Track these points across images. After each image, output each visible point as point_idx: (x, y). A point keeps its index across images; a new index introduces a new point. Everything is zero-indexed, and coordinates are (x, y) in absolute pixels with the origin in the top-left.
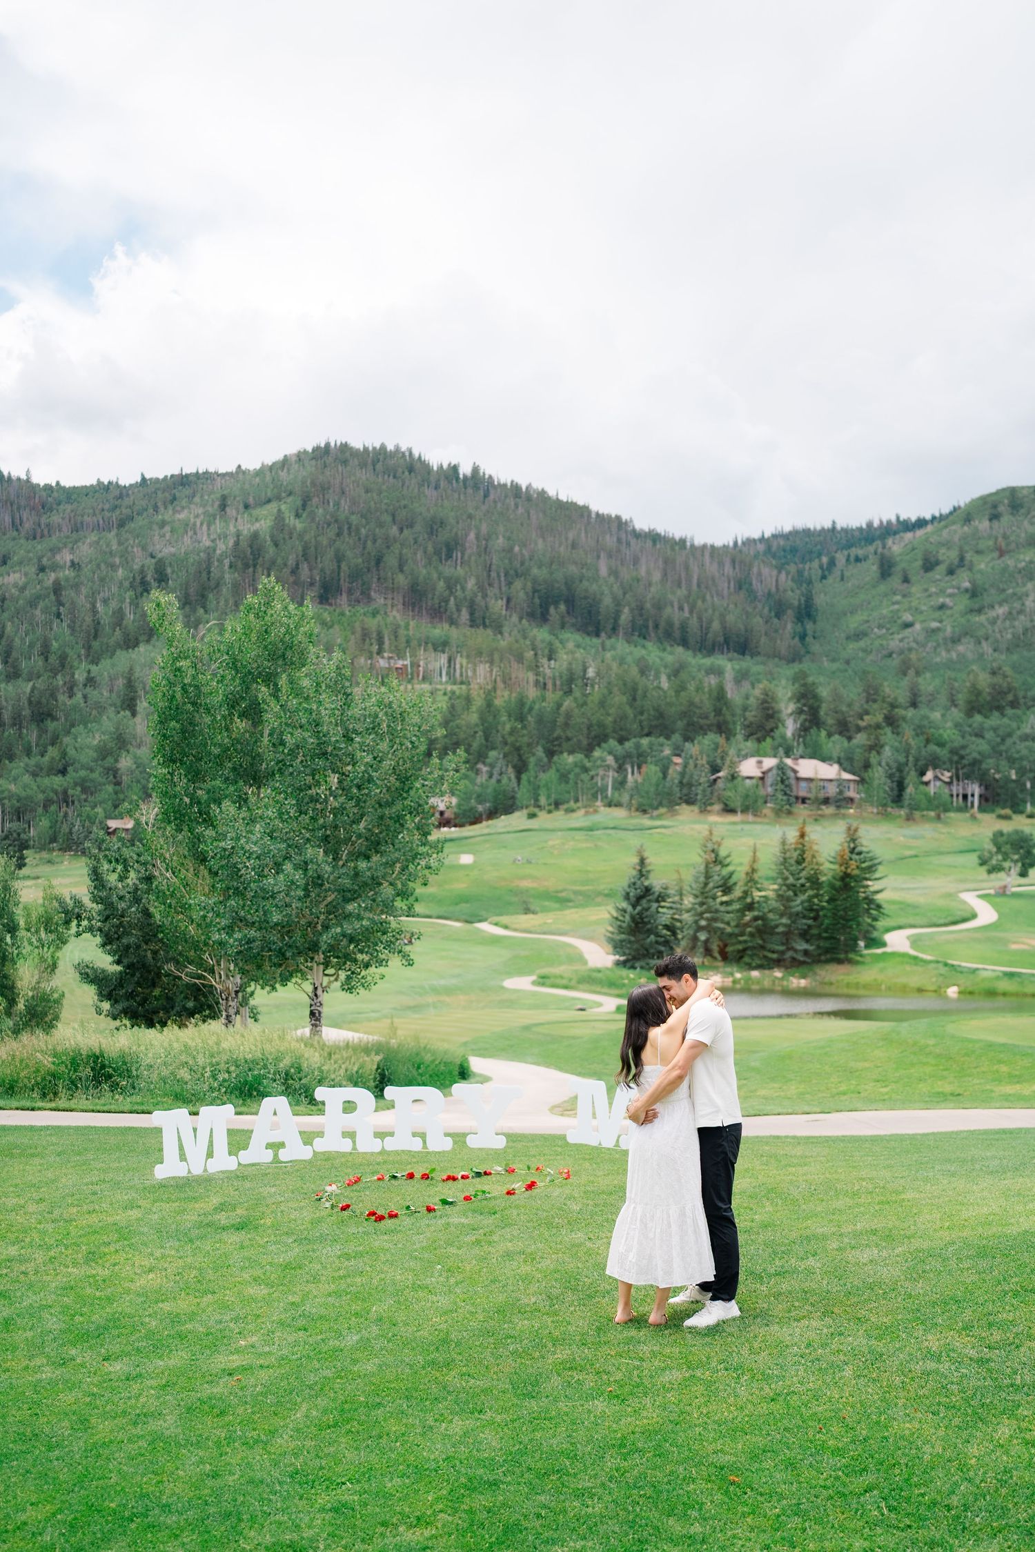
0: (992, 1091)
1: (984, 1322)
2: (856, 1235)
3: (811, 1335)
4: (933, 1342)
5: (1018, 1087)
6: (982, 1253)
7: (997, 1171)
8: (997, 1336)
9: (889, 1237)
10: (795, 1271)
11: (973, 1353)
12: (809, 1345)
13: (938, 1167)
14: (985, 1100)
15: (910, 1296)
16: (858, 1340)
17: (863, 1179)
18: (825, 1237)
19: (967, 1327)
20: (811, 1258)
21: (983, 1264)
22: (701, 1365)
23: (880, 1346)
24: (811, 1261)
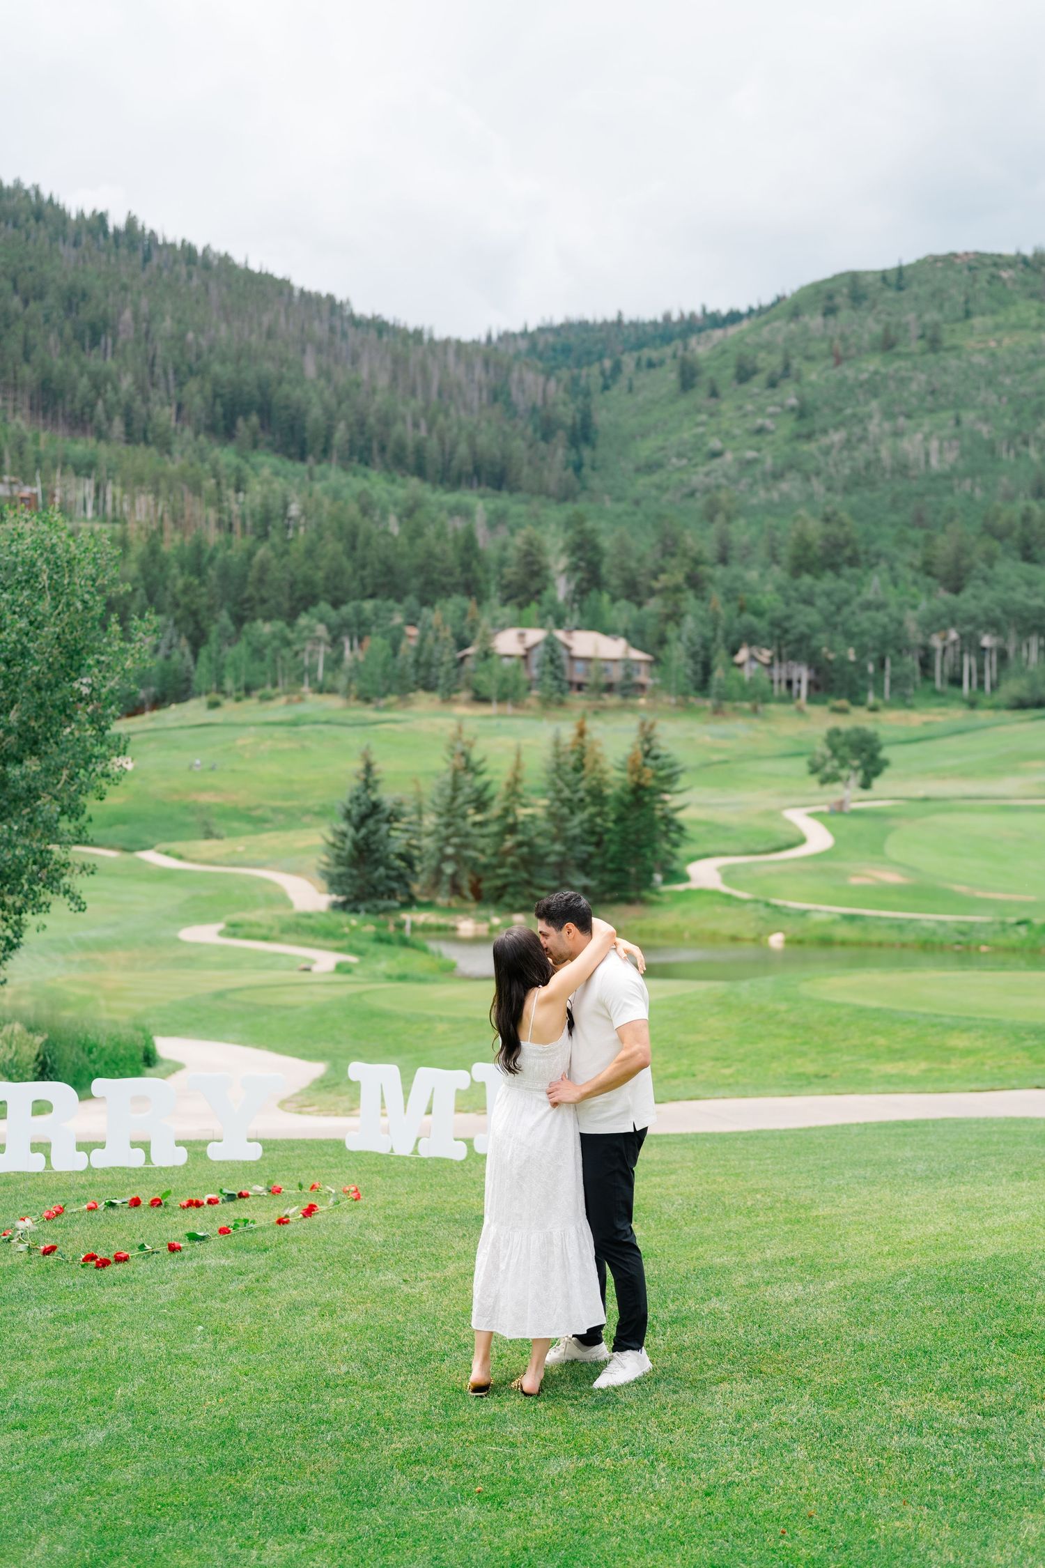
0: (868, 1071)
1: (968, 1378)
2: (767, 1265)
3: (739, 1404)
4: (906, 1407)
5: (901, 1065)
6: (945, 1287)
7: (927, 1177)
8: (990, 1399)
9: (813, 1267)
10: (698, 1316)
11: (962, 1422)
12: (738, 1419)
13: (848, 1174)
14: (859, 1083)
15: (862, 1347)
16: (802, 1407)
17: (757, 1191)
18: (725, 1271)
19: (947, 1387)
20: (714, 1300)
21: (950, 1301)
22: (595, 1449)
23: (835, 1415)
24: (715, 1303)
